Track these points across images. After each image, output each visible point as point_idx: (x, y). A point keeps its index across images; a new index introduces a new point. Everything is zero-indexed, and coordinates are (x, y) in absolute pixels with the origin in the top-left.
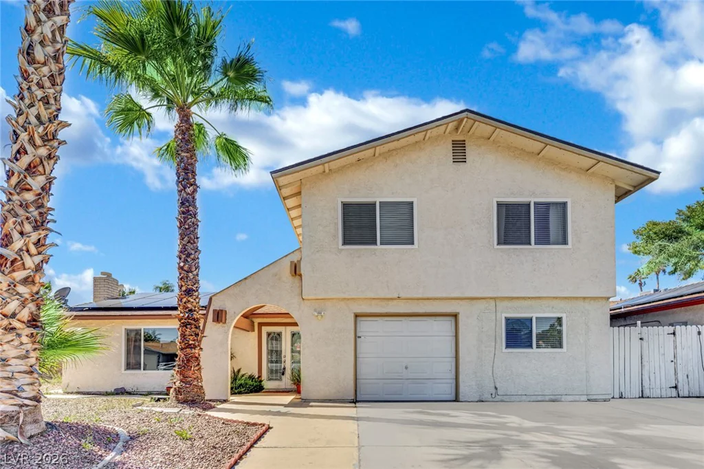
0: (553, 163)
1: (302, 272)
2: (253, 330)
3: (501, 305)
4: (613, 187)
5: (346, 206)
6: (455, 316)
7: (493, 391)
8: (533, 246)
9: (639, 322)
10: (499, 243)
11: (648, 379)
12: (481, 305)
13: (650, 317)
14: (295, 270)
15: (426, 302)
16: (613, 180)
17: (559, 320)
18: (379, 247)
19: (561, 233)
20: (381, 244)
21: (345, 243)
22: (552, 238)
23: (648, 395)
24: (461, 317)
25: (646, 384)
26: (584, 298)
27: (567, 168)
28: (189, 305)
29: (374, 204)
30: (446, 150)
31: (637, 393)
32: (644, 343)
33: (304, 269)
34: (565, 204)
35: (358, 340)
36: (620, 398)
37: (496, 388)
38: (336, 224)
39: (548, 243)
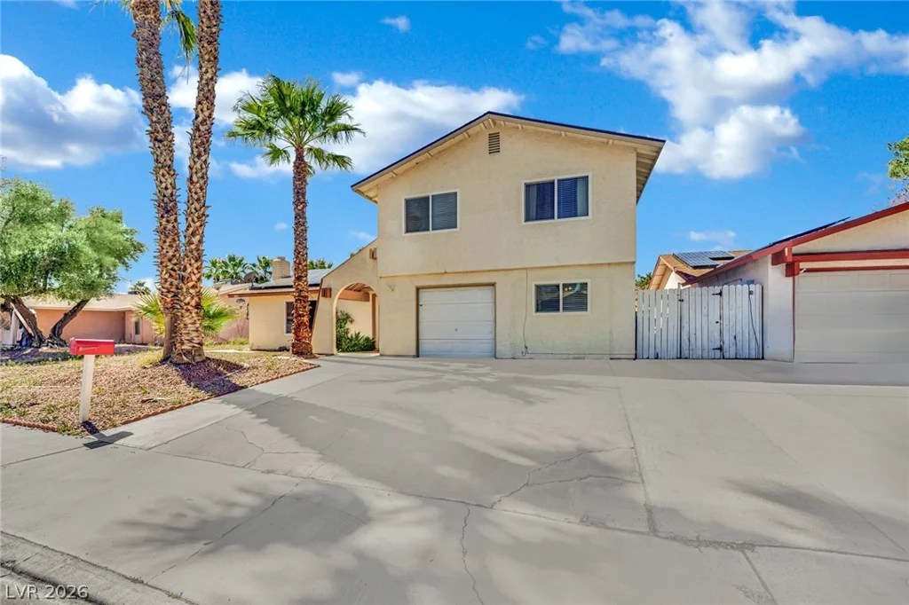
0: (576, 141)
1: (377, 257)
2: (368, 300)
3: (531, 274)
4: (634, 155)
5: (408, 201)
6: (493, 285)
7: (524, 350)
8: (556, 220)
10: (526, 222)
11: (687, 341)
12: (515, 275)
14: (373, 256)
16: (635, 149)
17: (584, 286)
18: (431, 232)
19: (584, 204)
20: (432, 230)
21: (407, 231)
22: (579, 210)
23: (687, 356)
24: (498, 286)
25: (685, 345)
28: (299, 287)
29: (428, 198)
30: (483, 145)
31: (674, 353)
32: (684, 304)
34: (586, 178)
35: (420, 308)
36: (657, 358)
37: (526, 348)
38: (401, 217)
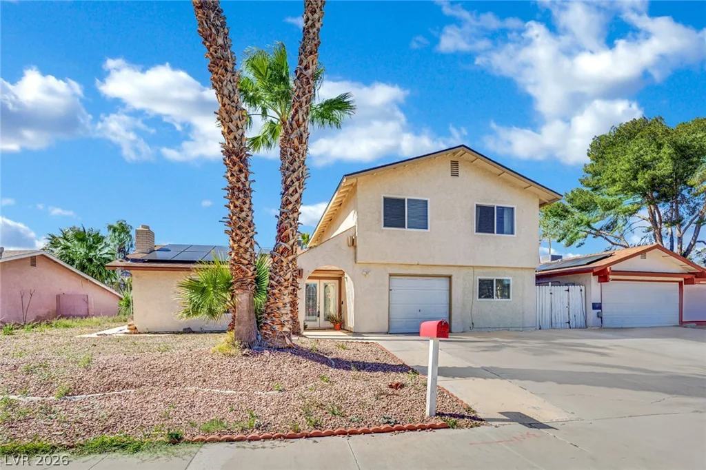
0: (506, 182)
1: (358, 244)
3: (477, 271)
4: (538, 200)
5: (386, 200)
6: (450, 277)
7: (471, 325)
8: (496, 234)
9: (550, 283)
10: (476, 232)
11: (554, 318)
12: (465, 271)
13: (555, 279)
14: (353, 243)
15: (435, 267)
16: (538, 196)
17: (508, 281)
18: (406, 229)
19: (510, 227)
20: (408, 228)
21: (385, 226)
22: (505, 230)
23: (554, 327)
24: (453, 278)
25: (553, 321)
26: (522, 268)
27: (514, 186)
29: (404, 200)
30: (447, 167)
31: (548, 326)
32: (553, 295)
33: (359, 243)
34: (513, 209)
35: (391, 292)
36: (540, 329)
37: (473, 324)
38: (380, 212)
39: (503, 233)
